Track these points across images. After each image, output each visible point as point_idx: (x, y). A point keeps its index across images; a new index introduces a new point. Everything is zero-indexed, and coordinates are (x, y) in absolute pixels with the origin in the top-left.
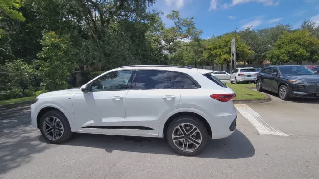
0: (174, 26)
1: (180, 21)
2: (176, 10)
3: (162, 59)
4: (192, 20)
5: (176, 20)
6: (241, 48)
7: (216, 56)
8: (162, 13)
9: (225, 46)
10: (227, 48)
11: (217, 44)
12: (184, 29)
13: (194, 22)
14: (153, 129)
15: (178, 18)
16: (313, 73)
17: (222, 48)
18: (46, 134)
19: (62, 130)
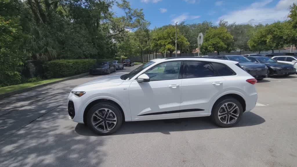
0: (125, 15)
1: (131, 11)
3: (113, 47)
4: (142, 11)
5: (127, 11)
6: (180, 39)
7: (161, 46)
8: (116, 2)
9: (168, 37)
10: (170, 39)
11: (160, 35)
12: (134, 19)
13: (144, 14)
14: (204, 110)
15: (129, 9)
17: (166, 39)
18: (96, 127)
19: (115, 121)
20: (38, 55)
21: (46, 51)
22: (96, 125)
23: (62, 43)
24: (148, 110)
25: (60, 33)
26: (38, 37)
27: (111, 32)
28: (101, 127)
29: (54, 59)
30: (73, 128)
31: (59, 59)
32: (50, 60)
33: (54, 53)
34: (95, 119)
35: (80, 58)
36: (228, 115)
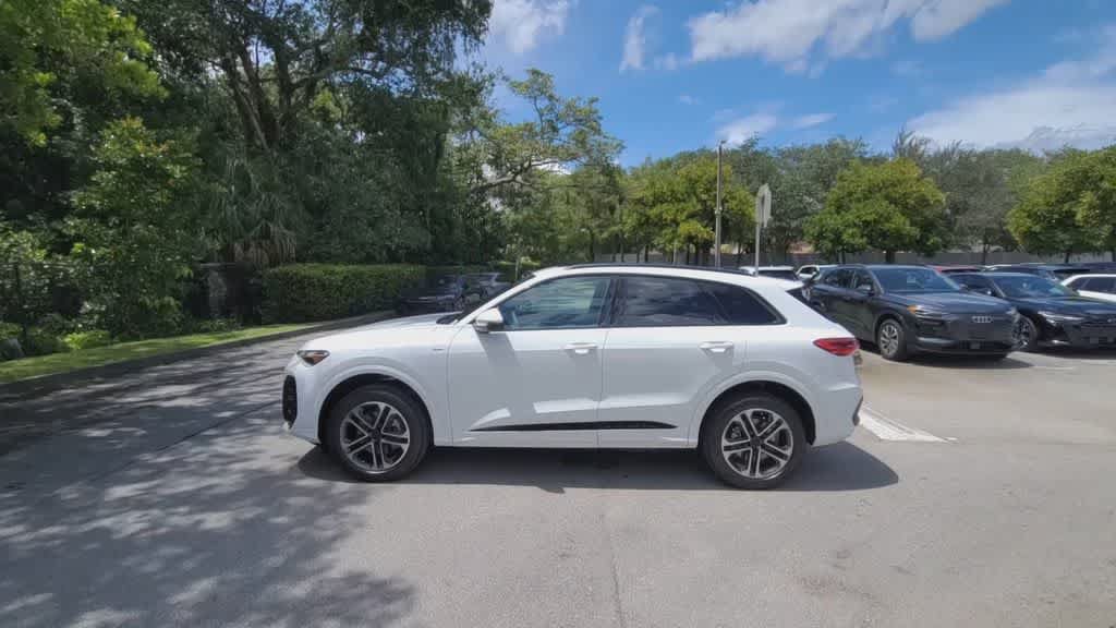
0: (533, 118)
1: (557, 104)
2: (542, 71)
3: (488, 228)
4: (594, 105)
5: (543, 103)
6: (735, 202)
7: (661, 224)
8: (504, 78)
9: (689, 196)
10: (694, 200)
11: (662, 186)
12: (566, 131)
13: (600, 114)
14: (673, 427)
15: (551, 97)
16: (957, 287)
17: (679, 201)
18: (350, 456)
19: (405, 441)
20: (238, 247)
21: (266, 234)
22: (352, 448)
23: (317, 210)
24: (501, 415)
25: (313, 179)
26: (246, 191)
27: (489, 173)
28: (365, 456)
29: (288, 261)
30: (296, 458)
31: (304, 261)
32: (274, 262)
33: (290, 242)
34: (352, 433)
35: (369, 259)
36: (756, 451)
